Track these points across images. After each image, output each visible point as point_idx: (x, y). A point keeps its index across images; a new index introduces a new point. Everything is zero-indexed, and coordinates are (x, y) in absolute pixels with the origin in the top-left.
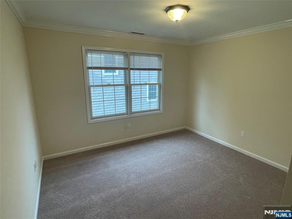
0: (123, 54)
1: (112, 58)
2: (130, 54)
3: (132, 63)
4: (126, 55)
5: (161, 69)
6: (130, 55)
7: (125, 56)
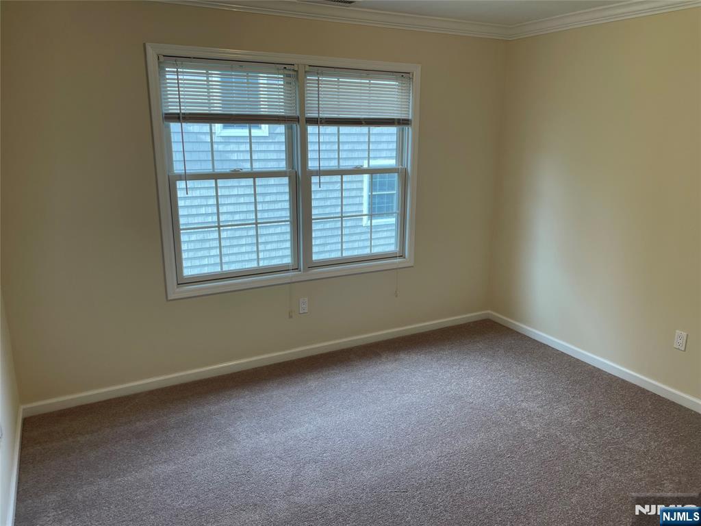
0: (281, 71)
1: (247, 83)
2: (308, 68)
3: (311, 101)
4: (294, 75)
5: (408, 120)
6: (306, 72)
7: (289, 76)
